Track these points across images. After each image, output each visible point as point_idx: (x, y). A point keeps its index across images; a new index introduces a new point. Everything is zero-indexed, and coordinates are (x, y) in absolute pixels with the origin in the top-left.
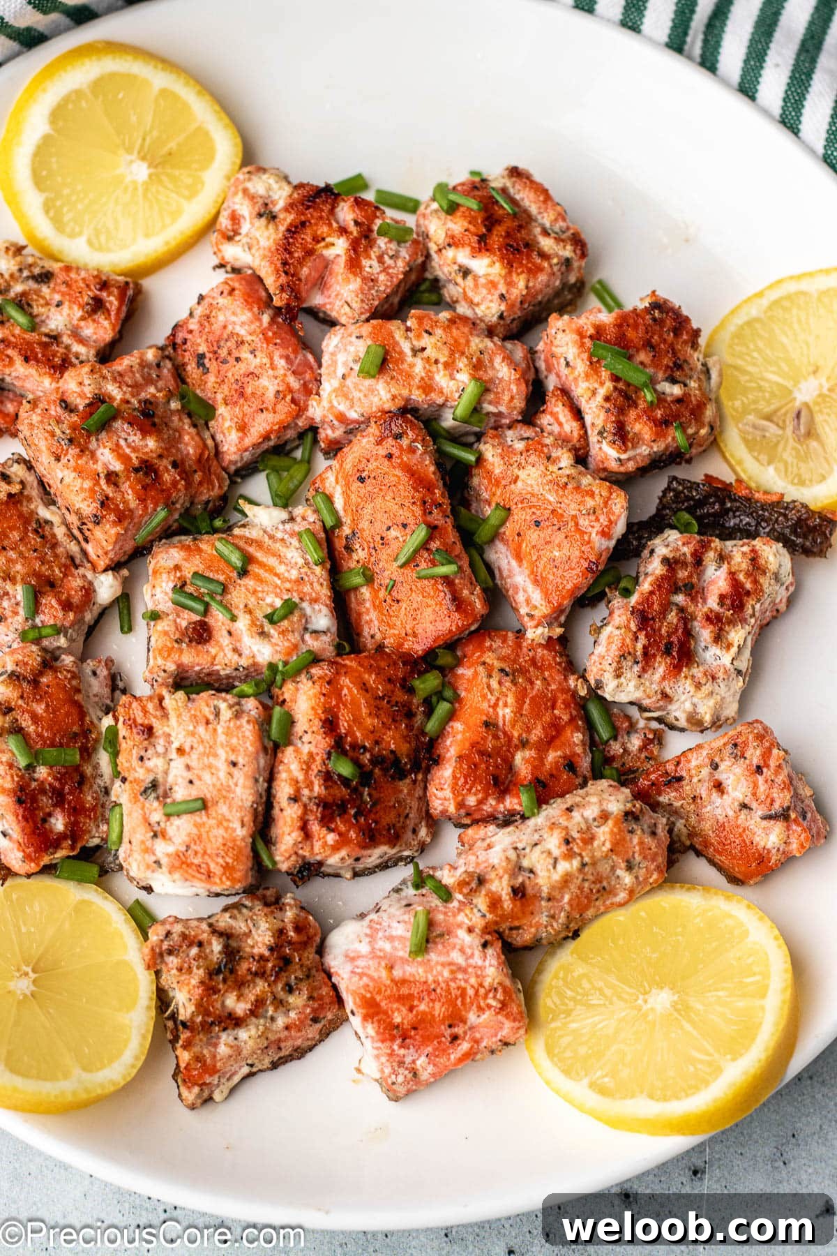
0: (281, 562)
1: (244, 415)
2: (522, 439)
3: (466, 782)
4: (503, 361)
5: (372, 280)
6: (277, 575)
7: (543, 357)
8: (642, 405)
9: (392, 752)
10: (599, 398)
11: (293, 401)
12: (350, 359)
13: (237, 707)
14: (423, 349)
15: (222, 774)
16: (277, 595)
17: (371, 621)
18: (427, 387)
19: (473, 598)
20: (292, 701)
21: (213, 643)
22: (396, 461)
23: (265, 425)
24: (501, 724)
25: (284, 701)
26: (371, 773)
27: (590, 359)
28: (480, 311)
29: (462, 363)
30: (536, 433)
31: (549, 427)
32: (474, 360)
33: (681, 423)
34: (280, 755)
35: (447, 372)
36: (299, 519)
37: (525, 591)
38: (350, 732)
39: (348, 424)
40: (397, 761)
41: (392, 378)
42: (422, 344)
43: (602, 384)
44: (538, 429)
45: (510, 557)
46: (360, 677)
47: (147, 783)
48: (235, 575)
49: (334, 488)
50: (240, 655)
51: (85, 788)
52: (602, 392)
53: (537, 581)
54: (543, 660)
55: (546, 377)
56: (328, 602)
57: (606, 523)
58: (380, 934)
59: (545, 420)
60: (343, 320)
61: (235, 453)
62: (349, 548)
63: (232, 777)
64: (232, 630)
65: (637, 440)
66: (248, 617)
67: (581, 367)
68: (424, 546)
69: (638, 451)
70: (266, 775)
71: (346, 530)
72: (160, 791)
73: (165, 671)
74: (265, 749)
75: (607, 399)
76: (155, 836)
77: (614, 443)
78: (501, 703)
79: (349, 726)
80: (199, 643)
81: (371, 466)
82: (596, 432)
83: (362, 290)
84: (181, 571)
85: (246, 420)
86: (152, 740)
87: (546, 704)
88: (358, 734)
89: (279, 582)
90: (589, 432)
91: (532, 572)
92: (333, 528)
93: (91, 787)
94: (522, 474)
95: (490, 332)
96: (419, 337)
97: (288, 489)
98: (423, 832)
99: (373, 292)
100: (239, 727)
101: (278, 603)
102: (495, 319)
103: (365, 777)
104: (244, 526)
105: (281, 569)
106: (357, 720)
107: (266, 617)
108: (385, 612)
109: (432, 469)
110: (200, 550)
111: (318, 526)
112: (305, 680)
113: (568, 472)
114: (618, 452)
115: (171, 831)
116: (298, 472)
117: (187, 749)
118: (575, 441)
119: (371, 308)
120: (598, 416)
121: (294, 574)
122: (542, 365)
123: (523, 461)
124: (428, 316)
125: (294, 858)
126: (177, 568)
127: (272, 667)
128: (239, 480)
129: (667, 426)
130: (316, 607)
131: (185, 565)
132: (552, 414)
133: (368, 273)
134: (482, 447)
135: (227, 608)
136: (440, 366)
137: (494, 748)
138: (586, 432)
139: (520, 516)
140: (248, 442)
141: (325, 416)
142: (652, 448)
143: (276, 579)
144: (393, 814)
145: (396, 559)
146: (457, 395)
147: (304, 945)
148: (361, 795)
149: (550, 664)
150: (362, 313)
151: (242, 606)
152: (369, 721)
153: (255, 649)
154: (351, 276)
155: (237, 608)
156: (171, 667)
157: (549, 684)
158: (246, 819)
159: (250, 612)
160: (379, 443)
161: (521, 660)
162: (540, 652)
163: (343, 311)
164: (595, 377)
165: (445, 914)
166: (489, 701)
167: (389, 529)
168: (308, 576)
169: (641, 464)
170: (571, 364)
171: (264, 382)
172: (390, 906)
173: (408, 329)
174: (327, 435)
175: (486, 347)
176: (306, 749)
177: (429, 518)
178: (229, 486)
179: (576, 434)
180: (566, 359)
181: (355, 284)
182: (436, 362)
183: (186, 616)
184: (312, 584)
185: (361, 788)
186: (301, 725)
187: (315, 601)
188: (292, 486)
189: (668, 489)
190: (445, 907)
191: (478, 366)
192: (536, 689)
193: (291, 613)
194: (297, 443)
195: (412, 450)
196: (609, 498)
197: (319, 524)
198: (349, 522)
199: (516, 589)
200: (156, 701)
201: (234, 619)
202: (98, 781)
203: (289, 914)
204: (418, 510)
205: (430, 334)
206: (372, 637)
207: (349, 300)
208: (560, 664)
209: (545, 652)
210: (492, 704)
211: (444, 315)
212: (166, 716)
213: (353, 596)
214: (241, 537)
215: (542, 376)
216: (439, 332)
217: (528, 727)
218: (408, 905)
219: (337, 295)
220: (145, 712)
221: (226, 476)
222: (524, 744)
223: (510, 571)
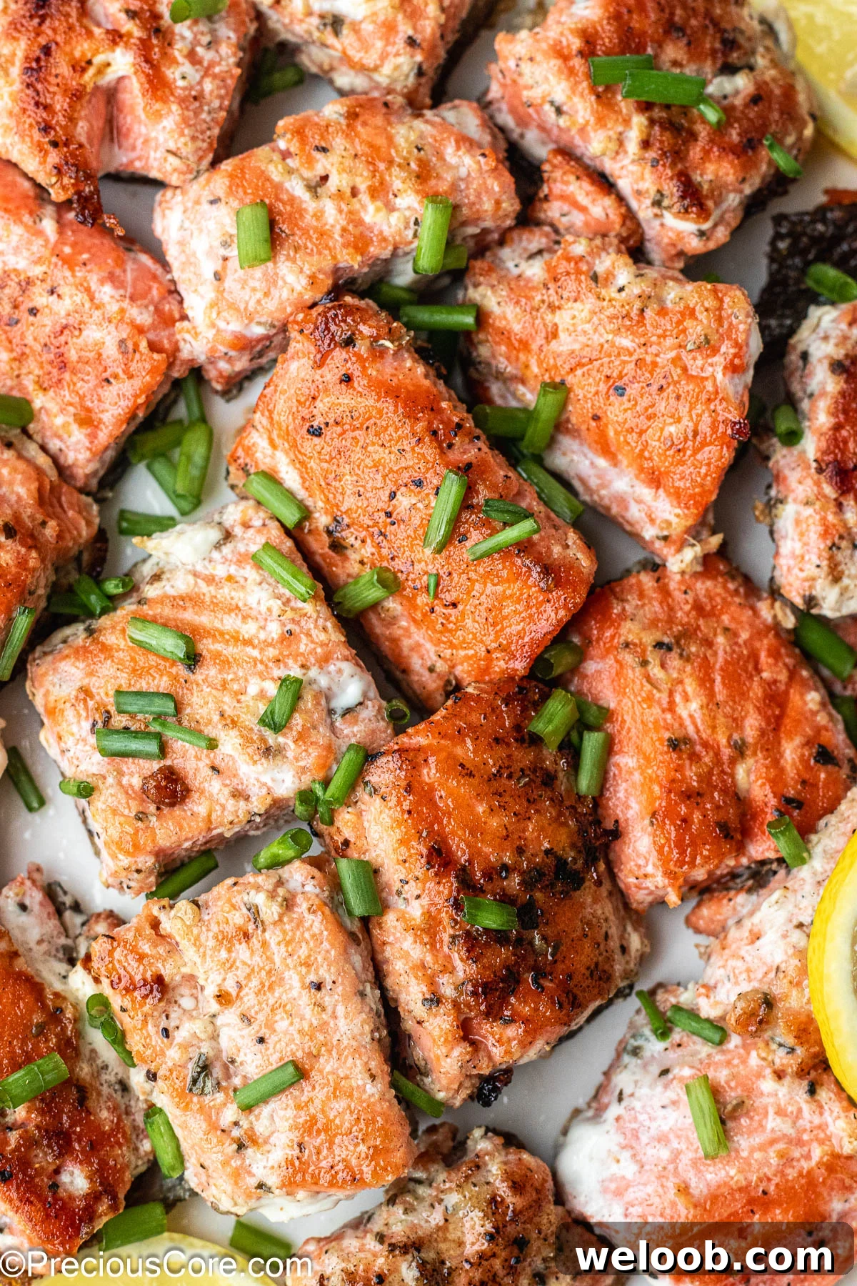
0: (245, 618)
1: (82, 398)
2: (531, 256)
3: (683, 853)
4: (458, 148)
5: (195, 98)
6: (248, 642)
7: (504, 107)
8: (703, 132)
9: (547, 852)
10: (633, 146)
11: (153, 347)
12: (217, 244)
13: (281, 891)
14: (325, 179)
15: (308, 1012)
16: (262, 677)
17: (418, 645)
18: (360, 242)
19: (570, 552)
20: (358, 837)
21: (195, 796)
22: (360, 383)
23: (123, 403)
24: (691, 730)
25: (346, 843)
26: (531, 904)
27: (593, 89)
28: (382, 78)
29: (397, 180)
30: (547, 235)
31: (564, 220)
32: (413, 166)
33: (773, 135)
34: (376, 932)
35: (379, 204)
36: (238, 531)
37: (639, 502)
38: (475, 853)
39: (253, 347)
40: (561, 864)
41: (297, 249)
42: (320, 170)
43: (627, 122)
44: (547, 229)
45: (591, 455)
46: (451, 756)
47: (191, 1070)
48: (181, 670)
49: (273, 457)
50: (247, 798)
51: (91, 1104)
52: (634, 137)
53: (655, 480)
54: (711, 599)
55: (522, 136)
56: (347, 653)
57: (732, 351)
58: (644, 1139)
59: (553, 211)
60: (174, 180)
61: (89, 461)
62: (338, 546)
63: (324, 1009)
64: (217, 763)
65: (718, 191)
66: (234, 733)
67: (582, 108)
68: (466, 504)
69: (724, 206)
70: (370, 976)
71: (322, 520)
72: (217, 1072)
73: (138, 871)
74: (352, 936)
75: (646, 144)
76: (241, 1146)
77: (686, 211)
78: (678, 699)
79: (468, 846)
80: (172, 805)
81: (321, 405)
82: (648, 202)
83: (185, 120)
84: (92, 697)
85: (89, 404)
86: (170, 995)
87: (746, 671)
88: (488, 850)
89: (255, 653)
90: (634, 204)
91: (641, 469)
92: (299, 525)
93: (99, 1094)
94: (562, 319)
95: (414, 105)
96: (310, 162)
97: (192, 479)
98: (635, 941)
99: (204, 116)
100: (300, 923)
101: (272, 689)
102: (411, 80)
103: (527, 915)
104: (157, 577)
105: (249, 629)
106: (475, 828)
107: (262, 721)
108: (439, 627)
109: (420, 370)
110: (105, 649)
111: (275, 532)
112: (366, 797)
113: (637, 291)
114: (696, 222)
115: (261, 1127)
116: (195, 446)
117: (233, 992)
118: (617, 227)
119: (211, 144)
120: (642, 178)
121: (274, 630)
122: (507, 119)
123: (554, 298)
124: (307, 121)
125: (467, 1084)
126: (86, 692)
127: (306, 796)
128: (110, 495)
129: (754, 148)
130: (332, 668)
131: (95, 684)
132: (563, 198)
133: (184, 89)
134: (474, 294)
135: (196, 732)
136: (364, 197)
137: (701, 778)
138: (629, 209)
139: (585, 389)
140: (104, 437)
141: (213, 350)
142: (741, 191)
143: (249, 650)
144: (587, 945)
145: (425, 542)
146: (410, 233)
147: (537, 1205)
148: (531, 943)
149: (724, 600)
150: (201, 159)
151: (216, 718)
152: (494, 823)
153: (266, 779)
154: (158, 106)
155: (210, 722)
156: (147, 861)
157: (736, 635)
158: (373, 1064)
159: (234, 723)
160: (319, 364)
161: (679, 614)
162: (702, 587)
163: (169, 168)
164: (613, 116)
165: (729, 1063)
166: (659, 702)
167: (393, 495)
168: (298, 623)
169: (734, 224)
170: (565, 108)
171: (92, 334)
172: (636, 1082)
173: (286, 155)
174: (221, 373)
175: (422, 136)
176: (416, 911)
177: (454, 456)
178: (101, 513)
179: (615, 217)
180: (552, 103)
181: (171, 118)
182: (354, 192)
183: (133, 768)
184: (308, 635)
185: (526, 933)
186: (393, 873)
187: (325, 660)
188: (195, 472)
189: (778, 237)
190: (723, 1052)
191: (423, 174)
192: (721, 653)
193: (298, 697)
194: (173, 396)
195: (378, 353)
196: (720, 308)
197: (274, 525)
198: (320, 504)
199: (622, 501)
200: (149, 931)
201: (212, 744)
202: (105, 1077)
203: (494, 1169)
204: (429, 451)
205: (324, 150)
206: (431, 670)
207: (172, 146)
208: (736, 592)
209: (709, 584)
210: (665, 705)
211: (332, 110)
212: (174, 948)
213: (374, 620)
214: (162, 600)
215: (515, 136)
216: (339, 143)
217: (735, 720)
218: (665, 1072)
219: (146, 142)
220: (141, 958)
221: (89, 500)
222: (740, 750)
223: (599, 477)
